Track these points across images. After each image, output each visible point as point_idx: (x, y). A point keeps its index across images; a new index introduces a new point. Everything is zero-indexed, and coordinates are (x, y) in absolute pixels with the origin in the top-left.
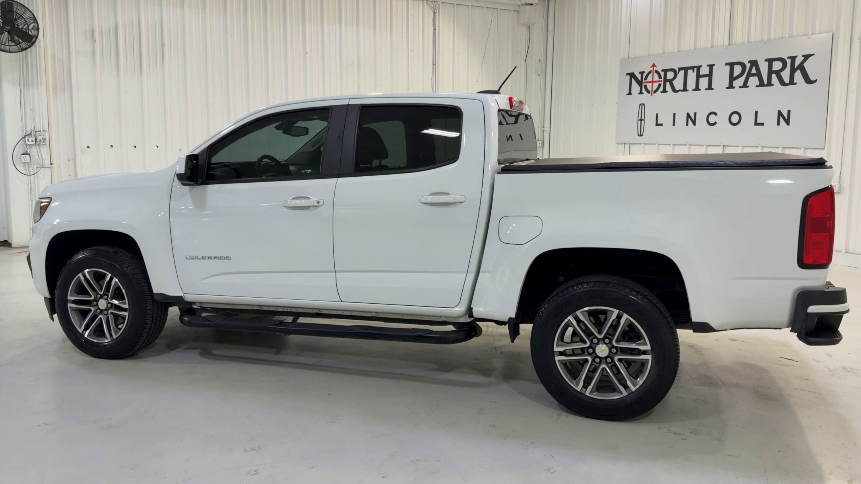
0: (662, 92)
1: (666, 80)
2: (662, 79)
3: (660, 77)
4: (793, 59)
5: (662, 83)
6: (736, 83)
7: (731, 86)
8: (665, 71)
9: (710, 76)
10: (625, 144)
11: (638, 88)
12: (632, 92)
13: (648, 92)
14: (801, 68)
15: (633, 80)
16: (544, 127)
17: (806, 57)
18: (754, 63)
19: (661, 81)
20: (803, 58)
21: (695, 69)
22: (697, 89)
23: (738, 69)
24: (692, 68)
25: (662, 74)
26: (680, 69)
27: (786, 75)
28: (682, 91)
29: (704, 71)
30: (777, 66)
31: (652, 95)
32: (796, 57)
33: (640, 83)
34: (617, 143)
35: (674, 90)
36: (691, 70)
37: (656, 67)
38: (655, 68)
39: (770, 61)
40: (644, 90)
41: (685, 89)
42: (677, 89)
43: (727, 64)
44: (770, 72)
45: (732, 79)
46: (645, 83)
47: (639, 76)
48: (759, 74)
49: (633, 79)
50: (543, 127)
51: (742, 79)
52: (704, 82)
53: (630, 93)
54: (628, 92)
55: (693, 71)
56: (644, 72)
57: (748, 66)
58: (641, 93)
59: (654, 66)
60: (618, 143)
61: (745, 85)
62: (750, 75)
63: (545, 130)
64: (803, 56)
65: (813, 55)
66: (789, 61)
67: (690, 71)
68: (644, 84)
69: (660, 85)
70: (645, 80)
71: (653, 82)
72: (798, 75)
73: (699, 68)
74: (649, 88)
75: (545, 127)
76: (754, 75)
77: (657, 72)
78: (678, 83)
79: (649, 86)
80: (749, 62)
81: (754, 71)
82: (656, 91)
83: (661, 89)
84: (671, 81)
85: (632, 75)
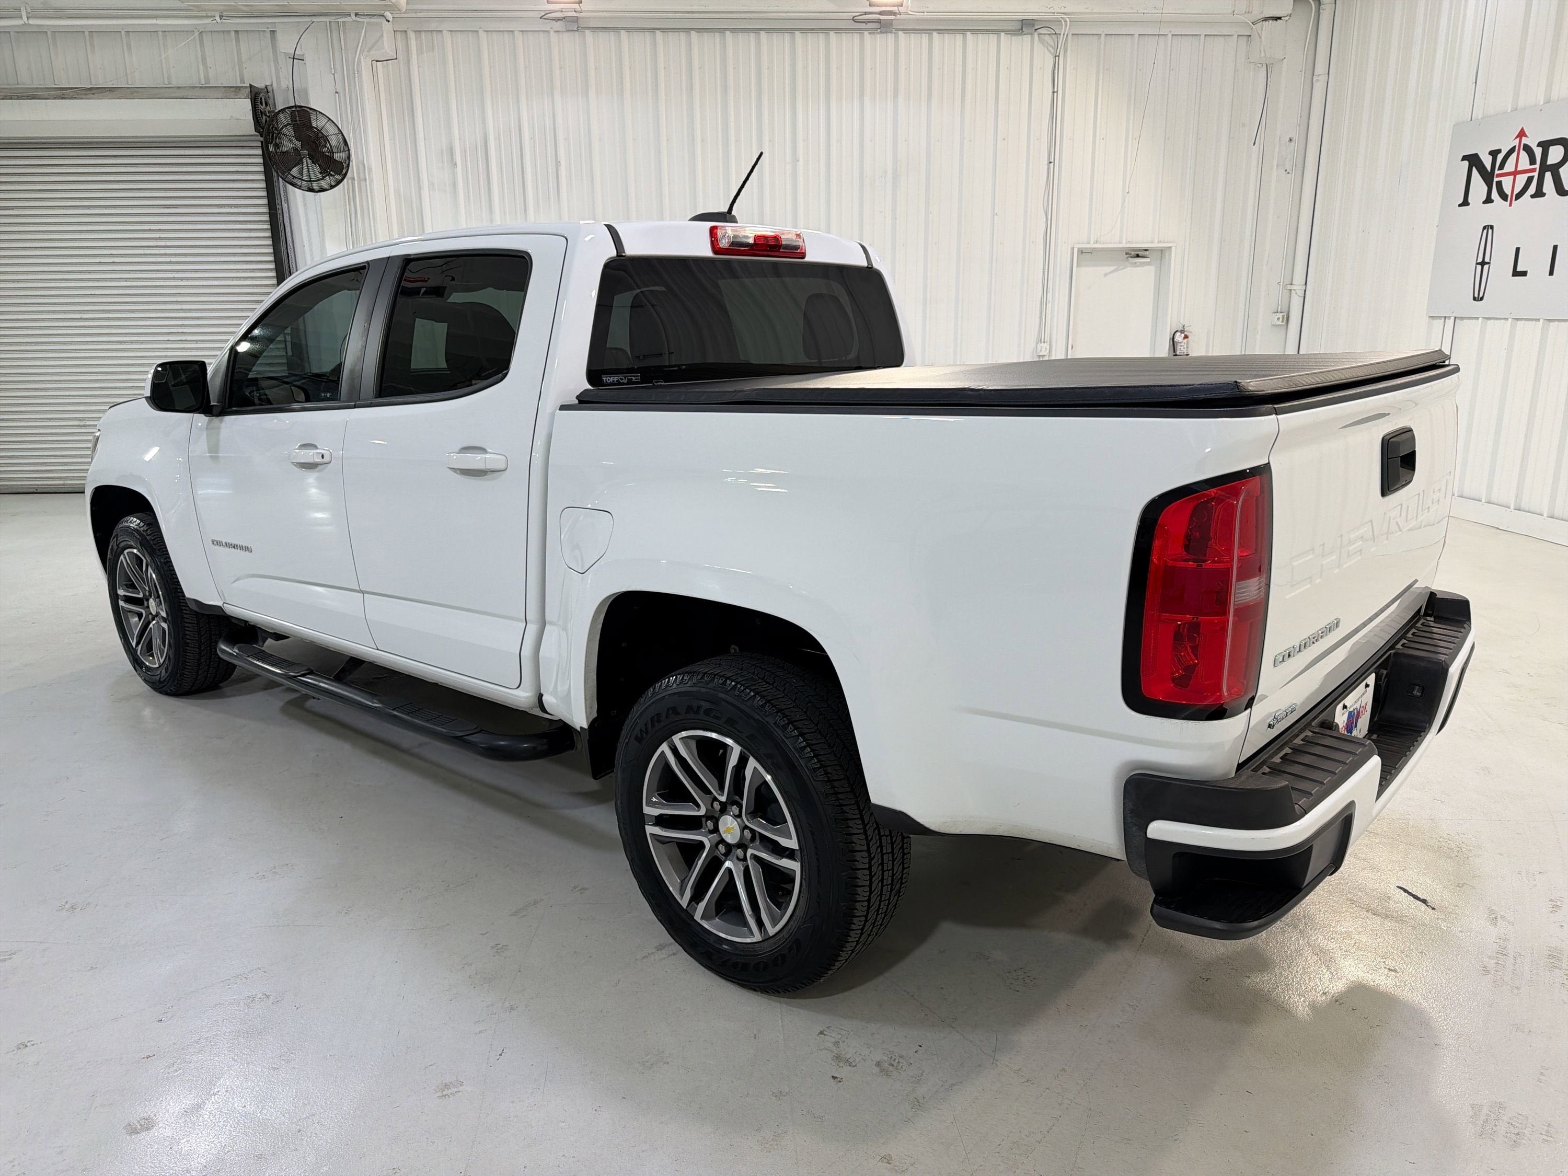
0: (1532, 196)
1: (1544, 168)
2: (1537, 166)
3: (1533, 160)
5: (1536, 174)
8: (1545, 145)
10: (1445, 317)
11: (1485, 190)
12: (1470, 200)
13: (1504, 196)
15: (1475, 171)
16: (1291, 284)
19: (1534, 170)
25: (1538, 152)
31: (1510, 205)
33: (1487, 177)
34: (1430, 317)
35: (1560, 189)
37: (1526, 136)
38: (1525, 141)
40: (1495, 195)
46: (1499, 176)
47: (1487, 161)
49: (1474, 169)
53: (1465, 203)
54: (1461, 200)
56: (1499, 151)
58: (1489, 200)
59: (1522, 134)
60: (1432, 317)
63: (1294, 290)
68: (1496, 179)
69: (1529, 182)
70: (1499, 169)
71: (1516, 173)
74: (1507, 189)
77: (1528, 149)
79: (1507, 183)
82: (1519, 195)
83: (1532, 189)
84: (1556, 170)
85: (1473, 160)
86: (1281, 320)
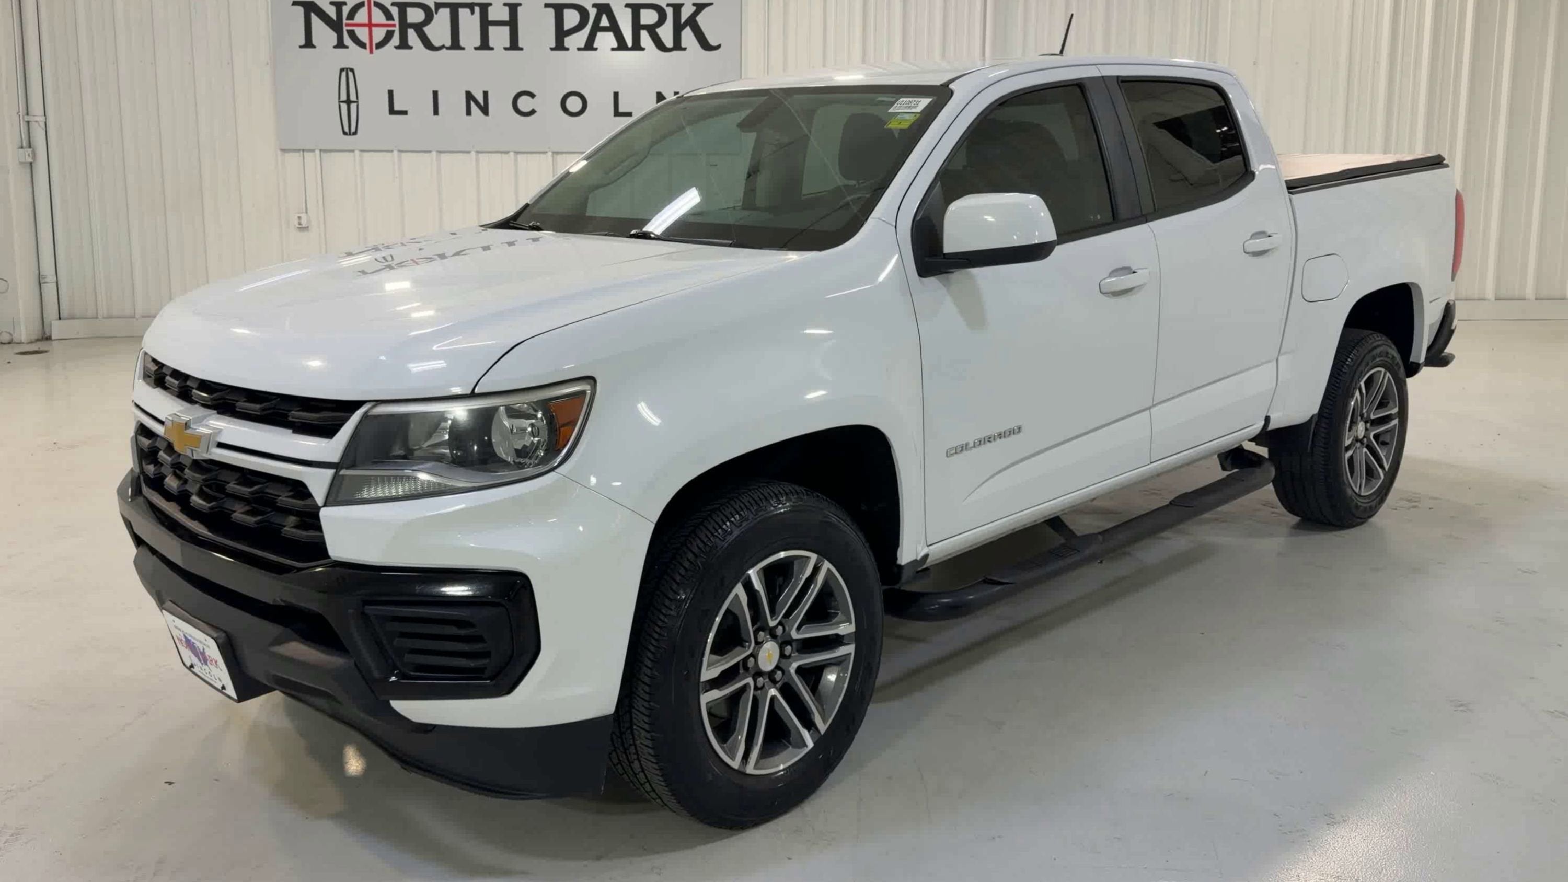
0: (396, 47)
1: (404, 26)
2: (396, 21)
3: (389, 16)
4: (677, 8)
5: (397, 29)
6: (568, 41)
7: (560, 46)
8: (402, 6)
9: (512, 23)
11: (333, 37)
12: (315, 43)
13: (362, 45)
14: (692, 22)
15: (314, 18)
16: (28, 114)
17: (700, 7)
18: (604, 9)
19: (394, 25)
20: (694, 8)
21: (477, 9)
22: (485, 45)
23: (571, 18)
24: (471, 6)
25: (395, 11)
26: (439, 6)
27: (666, 32)
28: (448, 48)
29: (498, 12)
30: (648, 17)
31: (371, 52)
32: (682, 5)
33: (335, 25)
34: (283, 149)
35: (428, 44)
36: (468, 11)
39: (636, 9)
40: (347, 40)
41: (456, 44)
42: (436, 43)
43: (547, 6)
44: (637, 27)
45: (561, 34)
46: (347, 25)
47: (331, 12)
48: (614, 28)
49: (313, 15)
50: (25, 112)
51: (582, 36)
52: (498, 36)
53: (309, 44)
54: (303, 42)
55: (473, 13)
56: (344, 4)
57: (593, 13)
58: (340, 44)
61: (589, 46)
62: (596, 28)
63: (35, 121)
64: (694, 4)
65: (711, 4)
66: (670, 12)
67: (464, 13)
68: (345, 28)
69: (389, 36)
70: (347, 19)
71: (370, 25)
72: (687, 35)
73: (484, 8)
74: (364, 38)
75: (31, 113)
76: (605, 29)
77: (380, 6)
79: (362, 34)
80: (594, 5)
81: (605, 22)
82: (380, 45)
83: (395, 40)
84: (419, 28)
85: (310, 8)
86: (29, 156)
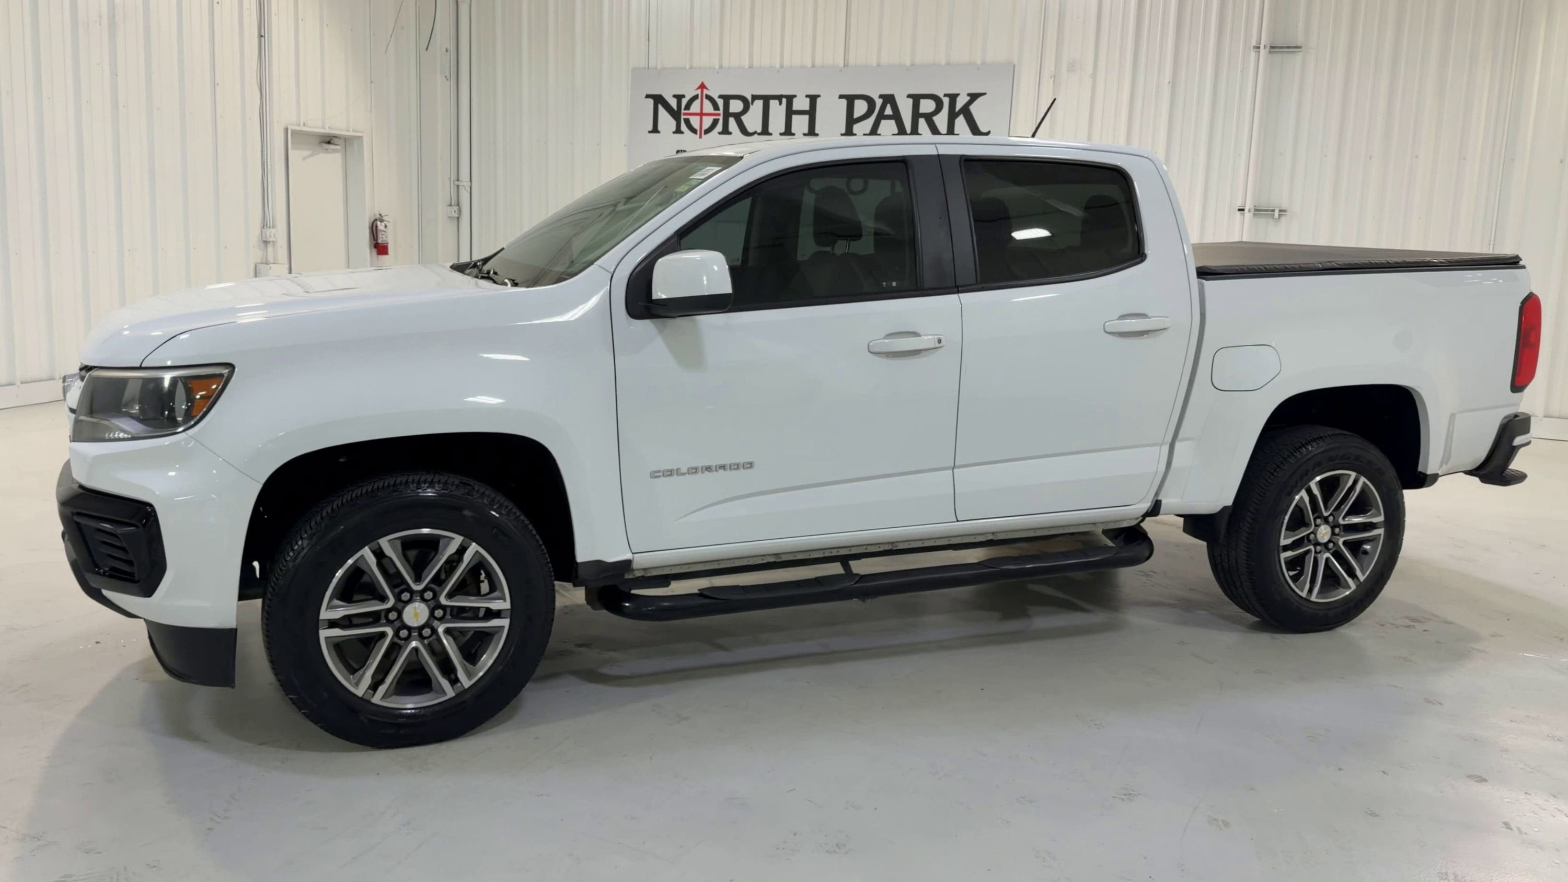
0: (720, 133)
1: (727, 115)
2: (721, 111)
3: (716, 107)
4: (953, 98)
5: (721, 118)
6: (857, 128)
7: (849, 132)
8: (727, 99)
9: (811, 113)
11: (673, 123)
13: (693, 131)
14: (966, 111)
15: (661, 108)
16: (458, 180)
17: (974, 97)
18: (889, 99)
19: (719, 115)
20: (969, 98)
21: (784, 100)
22: (788, 132)
23: (860, 108)
24: (779, 98)
25: (720, 102)
26: (755, 98)
27: (941, 120)
28: (759, 134)
29: (801, 103)
30: (927, 106)
31: (701, 137)
33: (674, 114)
35: (744, 131)
36: (777, 102)
37: (707, 89)
38: (705, 92)
39: (916, 99)
40: (683, 127)
41: (765, 131)
42: (750, 130)
43: (841, 97)
44: (916, 115)
45: (851, 121)
46: (685, 114)
47: (673, 103)
48: (897, 117)
49: (660, 106)
50: (456, 178)
51: (869, 123)
52: (800, 123)
53: (655, 130)
54: (651, 128)
55: (781, 103)
56: (683, 96)
57: (879, 102)
58: (678, 131)
59: (702, 86)
61: (874, 131)
62: (881, 116)
63: (463, 186)
64: (969, 95)
65: (985, 94)
66: (946, 101)
67: (773, 104)
68: (683, 117)
69: (715, 122)
70: (685, 109)
71: (701, 114)
72: (960, 122)
73: (790, 99)
74: (696, 125)
75: (460, 179)
76: (888, 117)
77: (709, 98)
78: (753, 120)
79: (695, 121)
80: (881, 96)
81: (888, 111)
82: (708, 131)
83: (719, 127)
84: (738, 117)
85: (658, 100)
86: (456, 212)
